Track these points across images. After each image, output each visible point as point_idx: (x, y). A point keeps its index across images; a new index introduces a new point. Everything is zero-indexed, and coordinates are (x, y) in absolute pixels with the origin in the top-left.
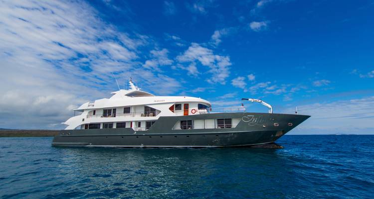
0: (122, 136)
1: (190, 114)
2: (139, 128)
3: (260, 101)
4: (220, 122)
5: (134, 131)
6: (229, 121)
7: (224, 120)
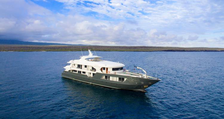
0: (84, 78)
1: (108, 73)
2: (90, 75)
3: (141, 69)
4: (120, 79)
5: (88, 77)
6: (123, 79)
7: (121, 79)
